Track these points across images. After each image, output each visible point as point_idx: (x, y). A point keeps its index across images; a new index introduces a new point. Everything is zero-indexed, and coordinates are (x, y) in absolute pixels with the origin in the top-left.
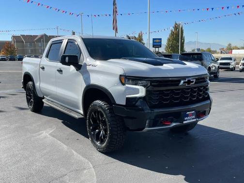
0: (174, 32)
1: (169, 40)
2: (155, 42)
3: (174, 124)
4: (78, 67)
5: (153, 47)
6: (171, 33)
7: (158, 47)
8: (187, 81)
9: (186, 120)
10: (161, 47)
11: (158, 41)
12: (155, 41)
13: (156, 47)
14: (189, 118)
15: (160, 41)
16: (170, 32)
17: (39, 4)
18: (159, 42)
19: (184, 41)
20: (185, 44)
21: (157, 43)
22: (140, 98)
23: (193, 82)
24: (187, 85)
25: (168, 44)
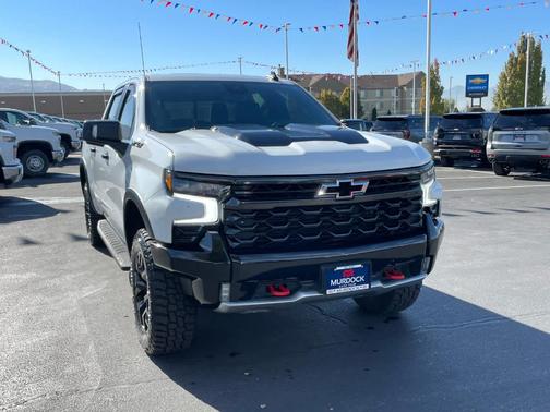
0: (516, 59)
1: (504, 78)
2: (472, 85)
3: (303, 296)
4: (122, 149)
5: (467, 96)
6: (511, 62)
7: (480, 97)
8: (338, 185)
9: (337, 287)
10: (486, 95)
11: (479, 80)
12: (471, 81)
13: (472, 97)
14: (343, 281)
15: (484, 81)
16: (508, 59)
17: (192, 9)
18: (481, 84)
19: (543, 80)
20: (545, 87)
21: (476, 87)
22: (208, 228)
23: (360, 188)
24: (338, 197)
25: (502, 88)
